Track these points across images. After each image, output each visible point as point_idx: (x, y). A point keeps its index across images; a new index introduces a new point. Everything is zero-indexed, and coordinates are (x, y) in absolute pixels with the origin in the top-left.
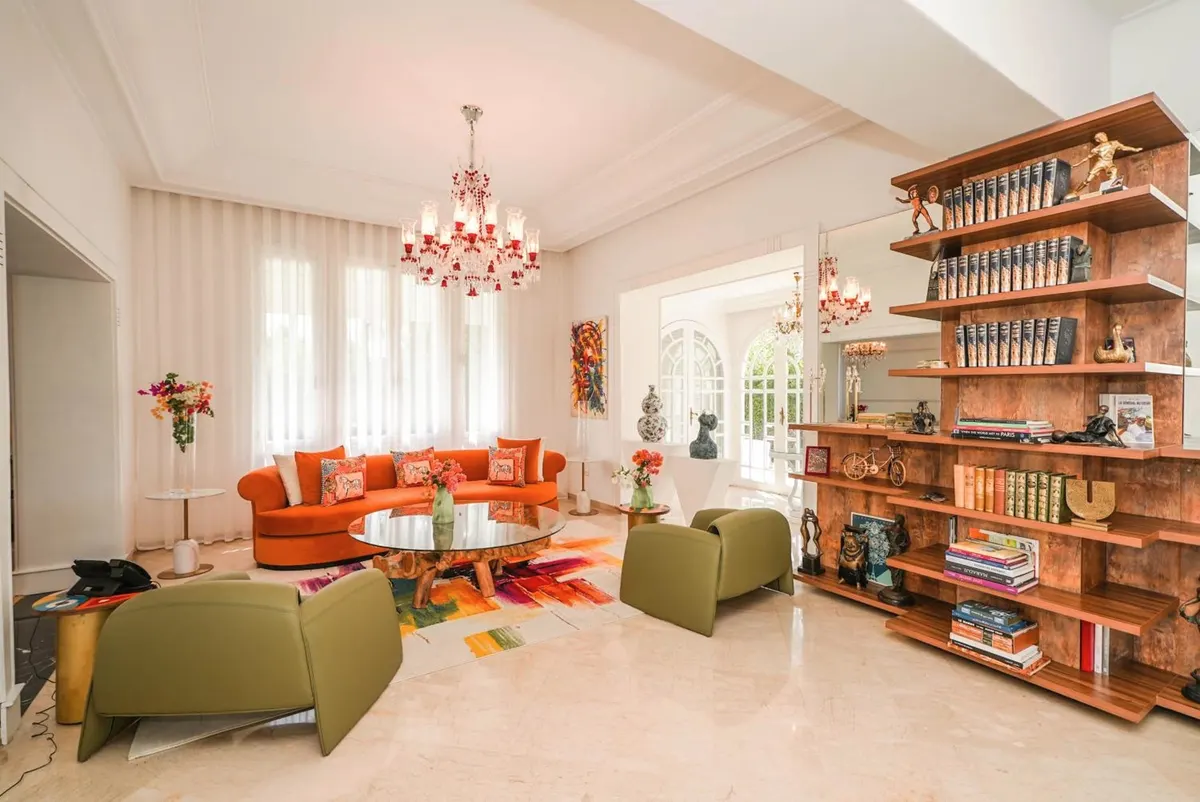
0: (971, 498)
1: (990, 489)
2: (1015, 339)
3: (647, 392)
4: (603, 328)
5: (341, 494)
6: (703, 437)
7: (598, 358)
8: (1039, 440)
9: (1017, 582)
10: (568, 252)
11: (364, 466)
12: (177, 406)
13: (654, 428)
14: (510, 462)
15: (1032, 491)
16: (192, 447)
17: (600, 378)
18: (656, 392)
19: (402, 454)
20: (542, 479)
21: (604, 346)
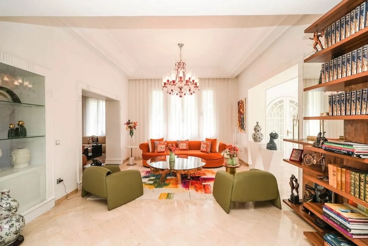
0: (335, 182)
1: (344, 179)
2: (353, 100)
3: (256, 124)
4: (244, 102)
5: (159, 150)
6: (271, 142)
7: (243, 112)
8: (361, 156)
9: (352, 232)
10: (237, 77)
11: (166, 143)
12: (130, 127)
13: (257, 137)
14: (205, 146)
15: (362, 184)
16: (133, 136)
17: (244, 119)
18: (259, 124)
19: (179, 141)
20: (218, 152)
21: (245, 108)
